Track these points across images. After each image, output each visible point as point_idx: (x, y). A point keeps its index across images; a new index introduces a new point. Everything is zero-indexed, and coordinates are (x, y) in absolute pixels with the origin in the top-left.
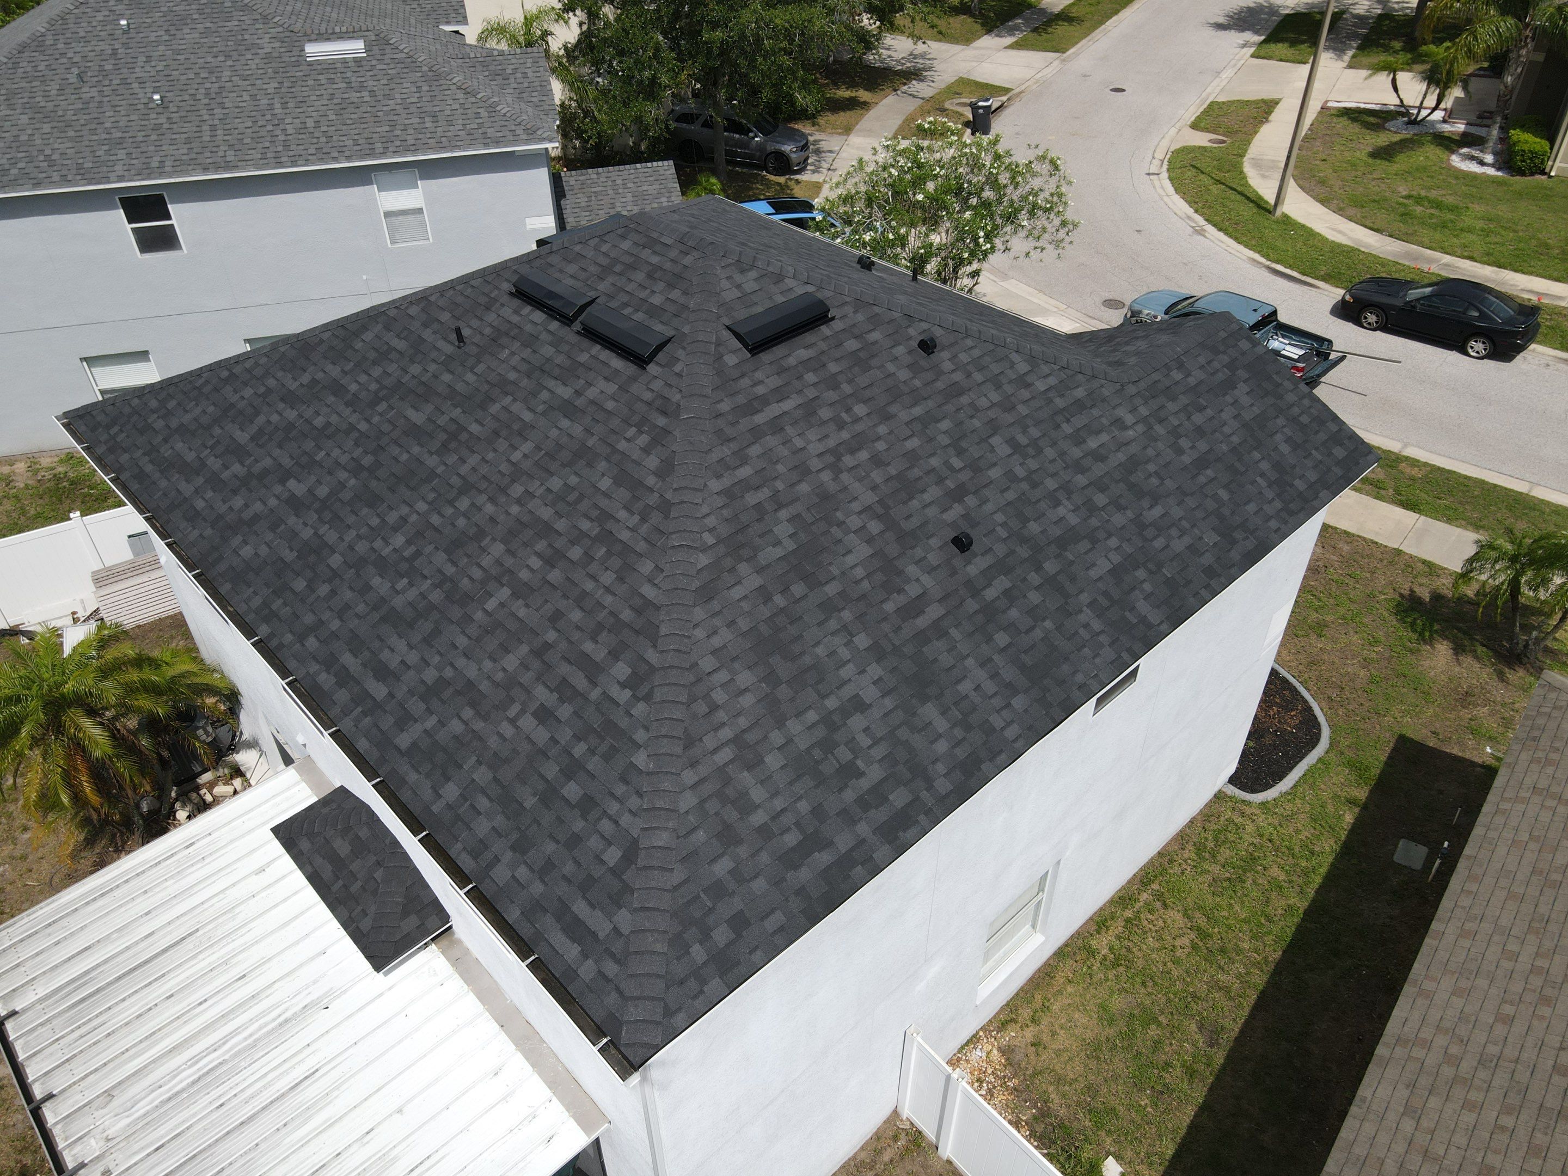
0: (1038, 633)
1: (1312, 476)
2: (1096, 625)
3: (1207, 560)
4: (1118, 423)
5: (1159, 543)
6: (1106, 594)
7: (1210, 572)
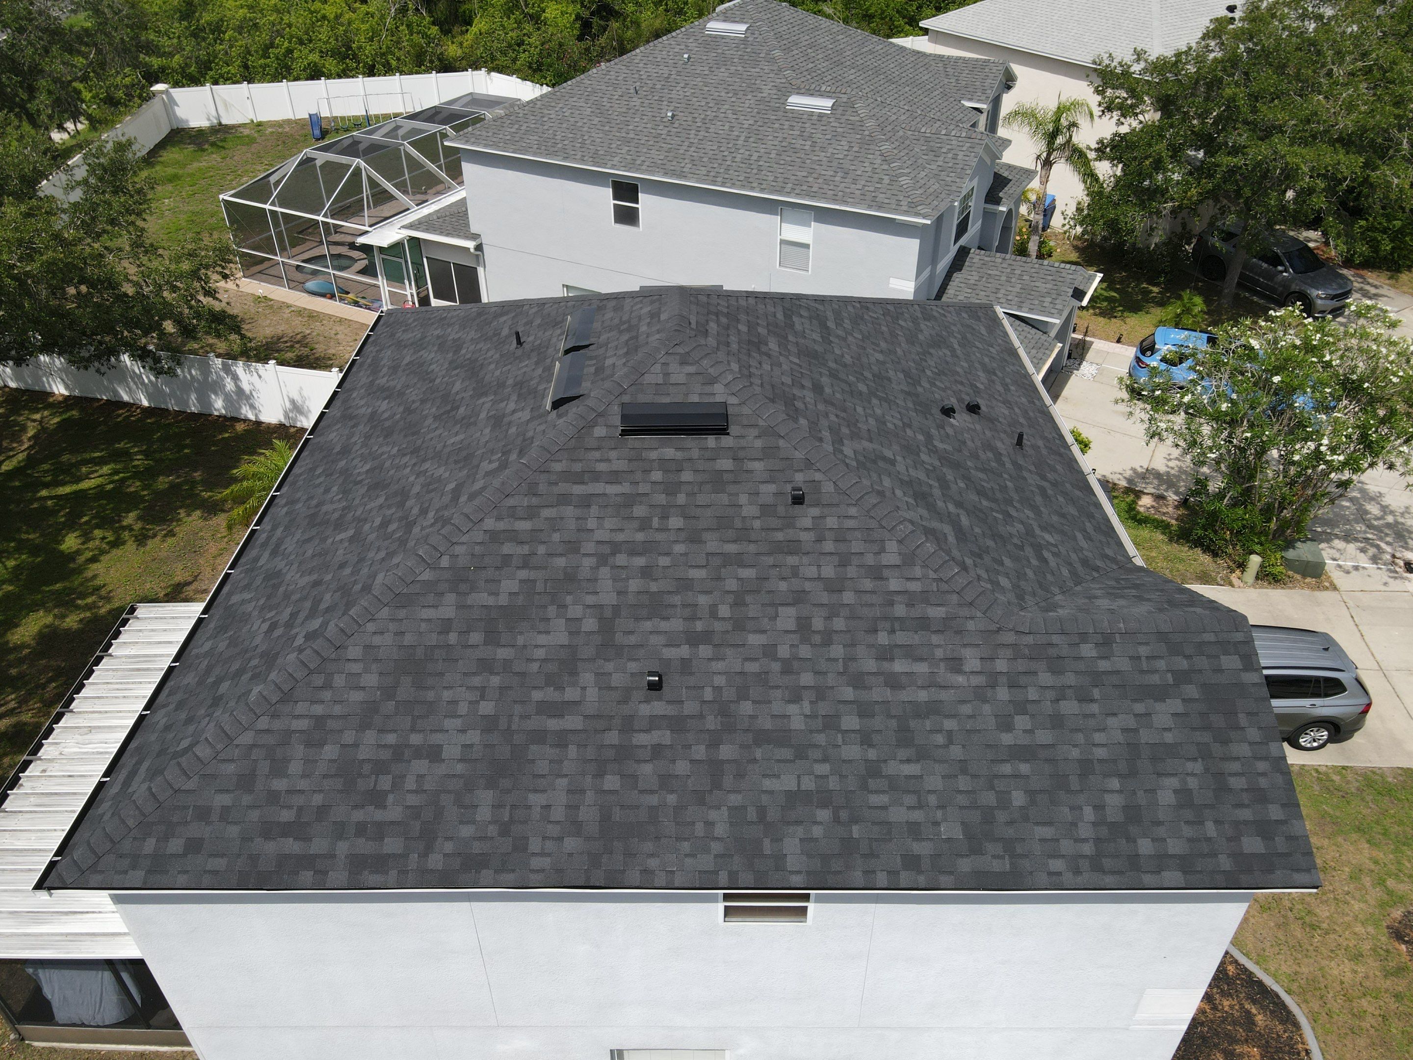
0: (654, 800)
1: (1175, 847)
2: (720, 830)
3: (923, 849)
4: (955, 664)
5: (876, 800)
6: (762, 811)
7: (912, 862)
